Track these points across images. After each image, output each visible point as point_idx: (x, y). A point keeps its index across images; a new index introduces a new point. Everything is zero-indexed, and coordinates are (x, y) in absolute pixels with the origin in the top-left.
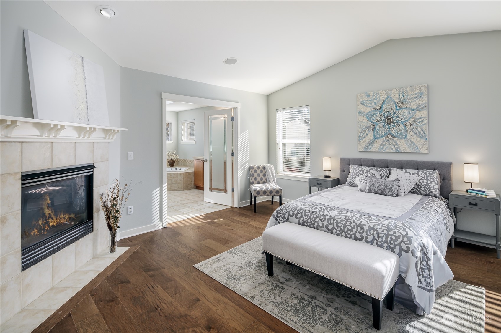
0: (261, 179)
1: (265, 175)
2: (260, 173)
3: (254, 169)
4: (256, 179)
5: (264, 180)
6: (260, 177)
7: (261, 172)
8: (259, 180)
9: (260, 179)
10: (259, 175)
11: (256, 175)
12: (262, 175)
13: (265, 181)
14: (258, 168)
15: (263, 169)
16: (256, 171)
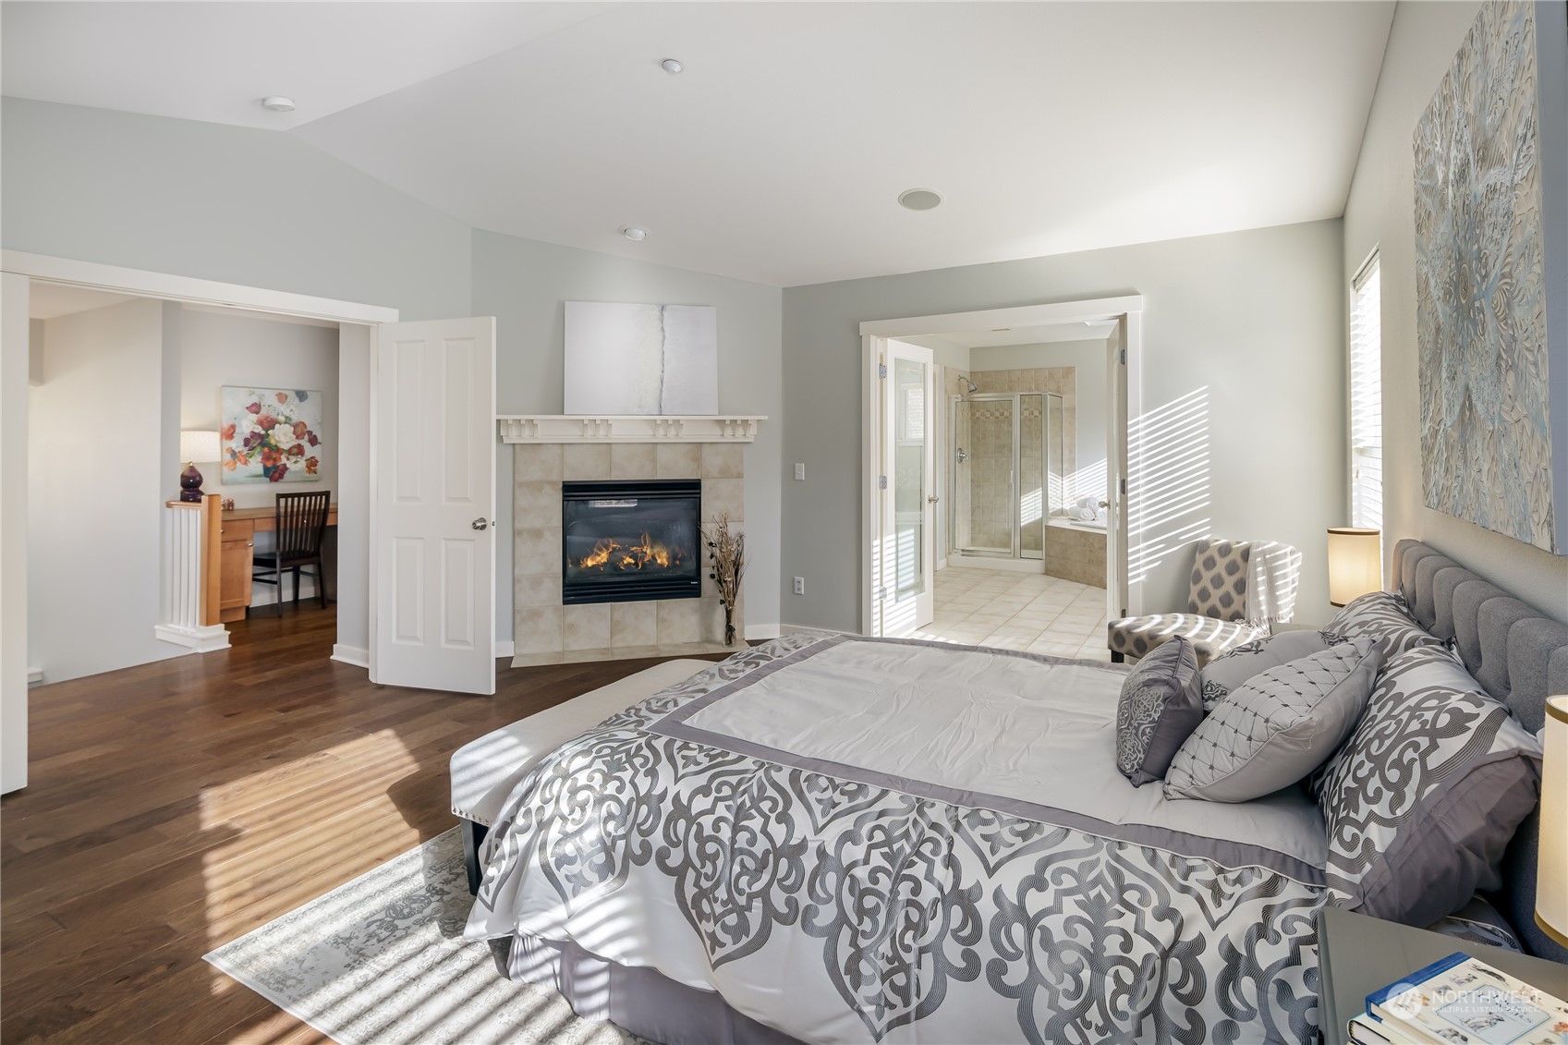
0: (1226, 601)
1: (1241, 587)
2: (1224, 574)
3: (1207, 554)
4: (1204, 595)
5: (1235, 607)
6: (1221, 592)
7: (1232, 569)
8: (1215, 599)
9: (1221, 599)
10: (1218, 582)
11: (1207, 576)
12: (1230, 582)
13: (1241, 610)
14: (1224, 551)
15: (1239, 561)
16: (1210, 563)
